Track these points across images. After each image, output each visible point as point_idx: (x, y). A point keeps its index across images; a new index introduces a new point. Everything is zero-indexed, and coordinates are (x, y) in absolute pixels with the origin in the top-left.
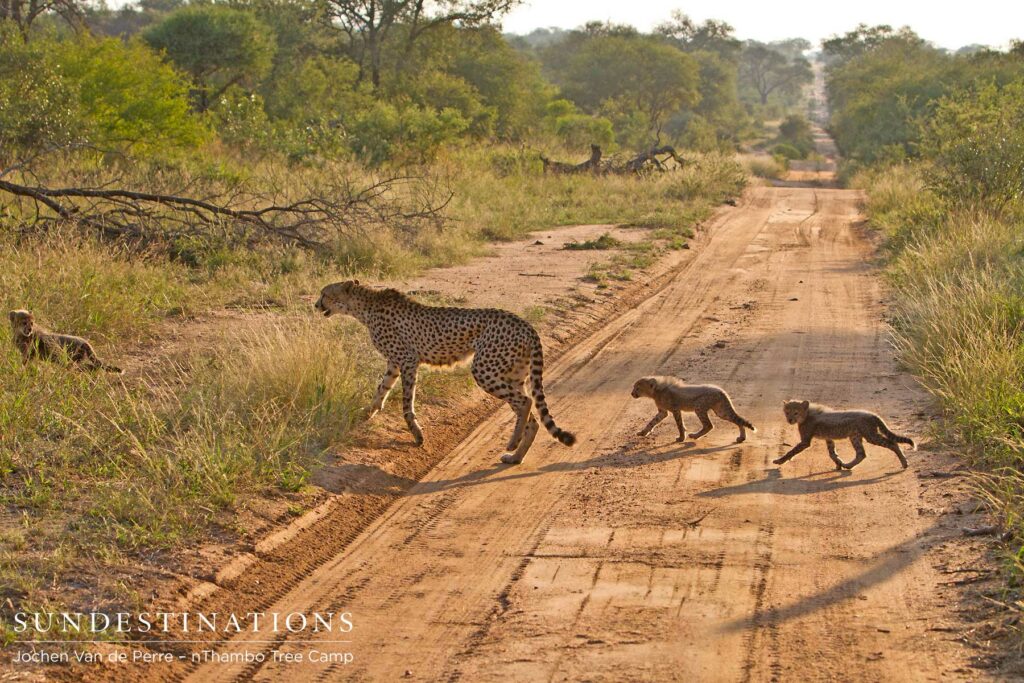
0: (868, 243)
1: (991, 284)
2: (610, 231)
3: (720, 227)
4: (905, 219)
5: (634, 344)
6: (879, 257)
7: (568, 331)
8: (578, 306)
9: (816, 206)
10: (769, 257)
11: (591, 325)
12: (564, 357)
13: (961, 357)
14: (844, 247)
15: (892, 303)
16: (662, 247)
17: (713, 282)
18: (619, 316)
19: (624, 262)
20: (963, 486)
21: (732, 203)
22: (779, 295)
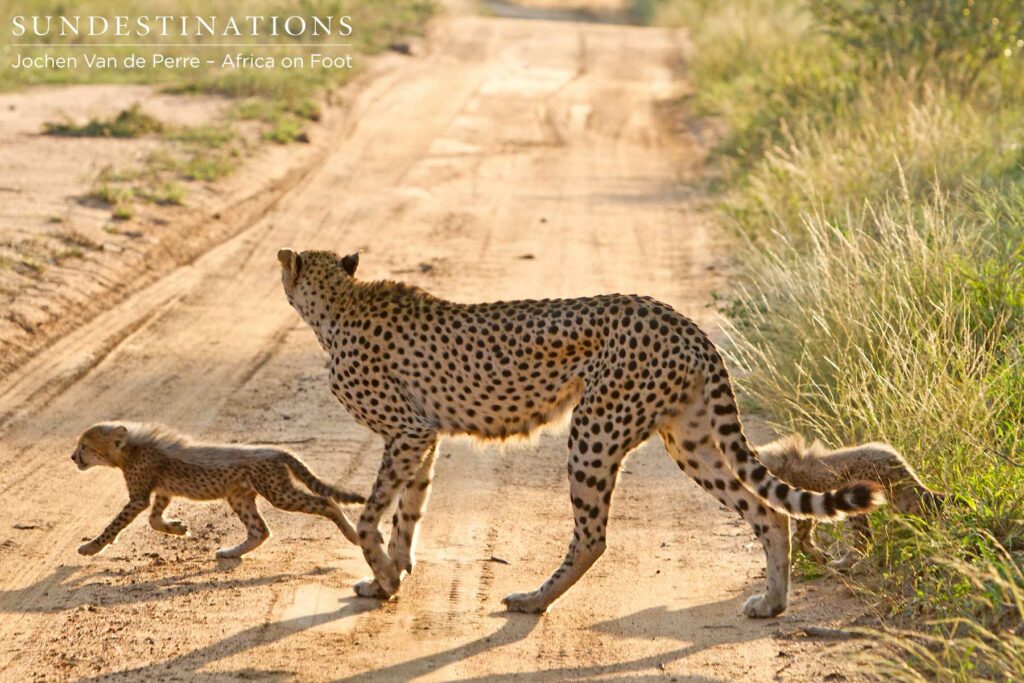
0: (688, 143)
1: (943, 235)
2: (142, 99)
3: (376, 99)
4: (769, 94)
5: (184, 339)
6: (711, 173)
7: (45, 308)
8: (67, 256)
9: (583, 61)
10: (478, 165)
11: (95, 297)
12: (34, 362)
13: (872, 387)
14: (639, 150)
15: (733, 271)
16: (252, 139)
17: (358, 216)
18: (155, 279)
19: (170, 166)
20: (864, 656)
21: (404, 50)
22: (495, 247)
